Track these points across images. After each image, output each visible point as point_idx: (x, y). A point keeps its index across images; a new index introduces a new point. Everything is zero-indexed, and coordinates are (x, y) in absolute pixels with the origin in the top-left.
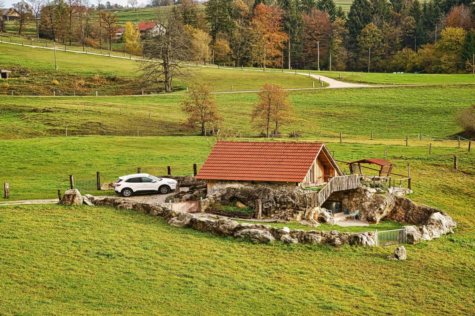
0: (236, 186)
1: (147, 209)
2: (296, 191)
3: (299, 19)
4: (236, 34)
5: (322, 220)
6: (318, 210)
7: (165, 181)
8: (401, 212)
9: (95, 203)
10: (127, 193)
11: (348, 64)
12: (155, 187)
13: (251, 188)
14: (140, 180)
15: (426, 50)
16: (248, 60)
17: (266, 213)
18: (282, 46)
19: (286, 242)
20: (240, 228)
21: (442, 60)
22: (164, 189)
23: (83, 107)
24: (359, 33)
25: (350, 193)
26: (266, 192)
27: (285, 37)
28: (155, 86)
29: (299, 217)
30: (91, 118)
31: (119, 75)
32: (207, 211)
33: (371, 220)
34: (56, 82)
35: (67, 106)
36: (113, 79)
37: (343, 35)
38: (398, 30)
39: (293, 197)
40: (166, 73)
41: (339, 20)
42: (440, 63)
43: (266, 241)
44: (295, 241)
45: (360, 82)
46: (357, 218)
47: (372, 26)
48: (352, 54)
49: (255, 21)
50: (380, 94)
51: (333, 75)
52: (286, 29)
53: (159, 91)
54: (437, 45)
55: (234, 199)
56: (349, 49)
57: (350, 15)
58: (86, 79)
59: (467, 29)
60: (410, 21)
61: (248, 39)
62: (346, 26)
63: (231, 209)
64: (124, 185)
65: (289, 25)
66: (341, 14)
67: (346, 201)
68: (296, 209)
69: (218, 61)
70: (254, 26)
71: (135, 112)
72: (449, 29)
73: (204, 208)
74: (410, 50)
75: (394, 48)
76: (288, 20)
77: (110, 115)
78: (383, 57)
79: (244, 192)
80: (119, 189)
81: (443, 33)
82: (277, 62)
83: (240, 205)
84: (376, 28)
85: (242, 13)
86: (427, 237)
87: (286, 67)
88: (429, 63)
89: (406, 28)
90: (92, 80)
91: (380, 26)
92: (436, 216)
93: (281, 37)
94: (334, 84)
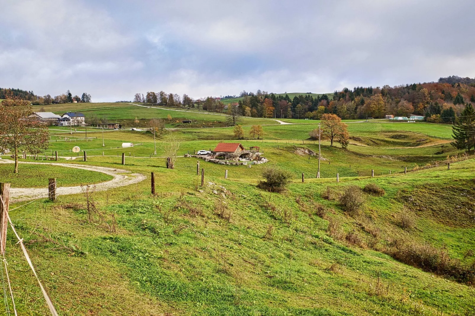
0: (222, 153)
1: (202, 158)
2: (234, 154)
3: (277, 103)
4: (259, 107)
5: (239, 160)
6: (238, 158)
7: (208, 152)
8: (257, 158)
9: (192, 157)
10: (200, 154)
11: (292, 116)
12: (206, 153)
13: (224, 153)
14: (203, 152)
15: (314, 113)
16: (262, 115)
17: (227, 159)
18: (273, 111)
19: (228, 164)
20: (219, 162)
21: (318, 115)
22: (208, 154)
23: (209, 131)
24: (296, 107)
25: (247, 154)
26: (227, 154)
27: (274, 108)
28: (231, 124)
29: (234, 159)
30: (210, 135)
31: (222, 121)
32: (215, 158)
33: (250, 160)
34: (204, 123)
35: (204, 131)
36: (220, 122)
37: (291, 107)
38: (307, 106)
39: (233, 155)
40: (234, 120)
41: (290, 103)
42: (318, 116)
43: (224, 164)
44: (230, 164)
45: (290, 123)
46: (248, 160)
47: (299, 105)
48: (294, 113)
49: (264, 104)
50: (295, 126)
51: (283, 121)
52: (274, 106)
53: (232, 126)
54: (317, 111)
55: (221, 156)
56: (293, 112)
57: (293, 102)
58: (212, 123)
59: (325, 107)
60: (310, 103)
61: (262, 109)
62: (292, 105)
63: (220, 158)
64: (199, 153)
65: (275, 104)
66: (290, 101)
67: (246, 156)
68: (234, 157)
69: (253, 116)
70: (264, 105)
71: (222, 132)
72: (320, 106)
73: (214, 157)
74: (310, 112)
75: (306, 111)
76: (274, 103)
77: (215, 133)
78: (303, 114)
79: (223, 154)
80: (198, 154)
81: (319, 108)
82: (271, 116)
83: (222, 157)
84: (300, 106)
85: (261, 101)
86: (259, 163)
87: (274, 118)
88: (315, 116)
89: (309, 106)
90: (214, 123)
91: (302, 105)
92: (263, 159)
93: (272, 108)
94: (282, 123)
